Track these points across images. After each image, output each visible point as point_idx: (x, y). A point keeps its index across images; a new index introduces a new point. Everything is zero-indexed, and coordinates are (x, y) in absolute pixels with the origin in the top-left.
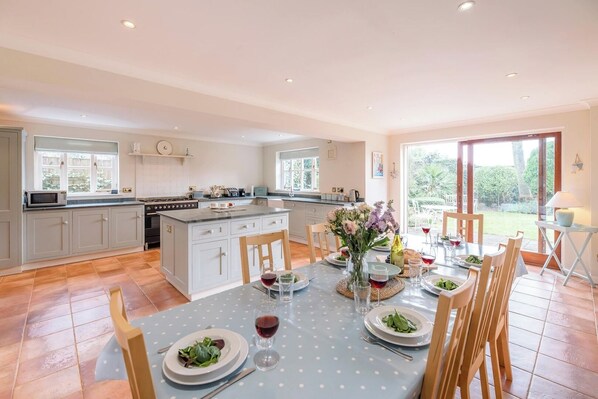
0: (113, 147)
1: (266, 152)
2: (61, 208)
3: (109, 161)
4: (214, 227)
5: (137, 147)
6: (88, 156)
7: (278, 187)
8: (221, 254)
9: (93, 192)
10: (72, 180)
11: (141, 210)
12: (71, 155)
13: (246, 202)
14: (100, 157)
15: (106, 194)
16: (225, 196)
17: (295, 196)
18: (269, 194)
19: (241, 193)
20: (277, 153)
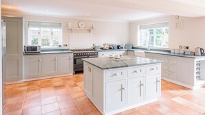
0: (59, 25)
1: (132, 26)
2: (38, 54)
3: (58, 32)
4: (117, 71)
5: (70, 25)
6: (49, 29)
7: (139, 44)
8: (122, 89)
9: (51, 46)
10: (43, 40)
11: (72, 55)
12: (42, 29)
13: (121, 52)
14: (54, 30)
15: (56, 47)
16: (110, 48)
17: (151, 50)
18: (133, 48)
19: (118, 47)
20: (138, 26)
